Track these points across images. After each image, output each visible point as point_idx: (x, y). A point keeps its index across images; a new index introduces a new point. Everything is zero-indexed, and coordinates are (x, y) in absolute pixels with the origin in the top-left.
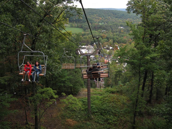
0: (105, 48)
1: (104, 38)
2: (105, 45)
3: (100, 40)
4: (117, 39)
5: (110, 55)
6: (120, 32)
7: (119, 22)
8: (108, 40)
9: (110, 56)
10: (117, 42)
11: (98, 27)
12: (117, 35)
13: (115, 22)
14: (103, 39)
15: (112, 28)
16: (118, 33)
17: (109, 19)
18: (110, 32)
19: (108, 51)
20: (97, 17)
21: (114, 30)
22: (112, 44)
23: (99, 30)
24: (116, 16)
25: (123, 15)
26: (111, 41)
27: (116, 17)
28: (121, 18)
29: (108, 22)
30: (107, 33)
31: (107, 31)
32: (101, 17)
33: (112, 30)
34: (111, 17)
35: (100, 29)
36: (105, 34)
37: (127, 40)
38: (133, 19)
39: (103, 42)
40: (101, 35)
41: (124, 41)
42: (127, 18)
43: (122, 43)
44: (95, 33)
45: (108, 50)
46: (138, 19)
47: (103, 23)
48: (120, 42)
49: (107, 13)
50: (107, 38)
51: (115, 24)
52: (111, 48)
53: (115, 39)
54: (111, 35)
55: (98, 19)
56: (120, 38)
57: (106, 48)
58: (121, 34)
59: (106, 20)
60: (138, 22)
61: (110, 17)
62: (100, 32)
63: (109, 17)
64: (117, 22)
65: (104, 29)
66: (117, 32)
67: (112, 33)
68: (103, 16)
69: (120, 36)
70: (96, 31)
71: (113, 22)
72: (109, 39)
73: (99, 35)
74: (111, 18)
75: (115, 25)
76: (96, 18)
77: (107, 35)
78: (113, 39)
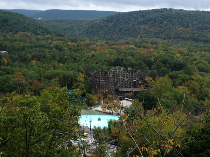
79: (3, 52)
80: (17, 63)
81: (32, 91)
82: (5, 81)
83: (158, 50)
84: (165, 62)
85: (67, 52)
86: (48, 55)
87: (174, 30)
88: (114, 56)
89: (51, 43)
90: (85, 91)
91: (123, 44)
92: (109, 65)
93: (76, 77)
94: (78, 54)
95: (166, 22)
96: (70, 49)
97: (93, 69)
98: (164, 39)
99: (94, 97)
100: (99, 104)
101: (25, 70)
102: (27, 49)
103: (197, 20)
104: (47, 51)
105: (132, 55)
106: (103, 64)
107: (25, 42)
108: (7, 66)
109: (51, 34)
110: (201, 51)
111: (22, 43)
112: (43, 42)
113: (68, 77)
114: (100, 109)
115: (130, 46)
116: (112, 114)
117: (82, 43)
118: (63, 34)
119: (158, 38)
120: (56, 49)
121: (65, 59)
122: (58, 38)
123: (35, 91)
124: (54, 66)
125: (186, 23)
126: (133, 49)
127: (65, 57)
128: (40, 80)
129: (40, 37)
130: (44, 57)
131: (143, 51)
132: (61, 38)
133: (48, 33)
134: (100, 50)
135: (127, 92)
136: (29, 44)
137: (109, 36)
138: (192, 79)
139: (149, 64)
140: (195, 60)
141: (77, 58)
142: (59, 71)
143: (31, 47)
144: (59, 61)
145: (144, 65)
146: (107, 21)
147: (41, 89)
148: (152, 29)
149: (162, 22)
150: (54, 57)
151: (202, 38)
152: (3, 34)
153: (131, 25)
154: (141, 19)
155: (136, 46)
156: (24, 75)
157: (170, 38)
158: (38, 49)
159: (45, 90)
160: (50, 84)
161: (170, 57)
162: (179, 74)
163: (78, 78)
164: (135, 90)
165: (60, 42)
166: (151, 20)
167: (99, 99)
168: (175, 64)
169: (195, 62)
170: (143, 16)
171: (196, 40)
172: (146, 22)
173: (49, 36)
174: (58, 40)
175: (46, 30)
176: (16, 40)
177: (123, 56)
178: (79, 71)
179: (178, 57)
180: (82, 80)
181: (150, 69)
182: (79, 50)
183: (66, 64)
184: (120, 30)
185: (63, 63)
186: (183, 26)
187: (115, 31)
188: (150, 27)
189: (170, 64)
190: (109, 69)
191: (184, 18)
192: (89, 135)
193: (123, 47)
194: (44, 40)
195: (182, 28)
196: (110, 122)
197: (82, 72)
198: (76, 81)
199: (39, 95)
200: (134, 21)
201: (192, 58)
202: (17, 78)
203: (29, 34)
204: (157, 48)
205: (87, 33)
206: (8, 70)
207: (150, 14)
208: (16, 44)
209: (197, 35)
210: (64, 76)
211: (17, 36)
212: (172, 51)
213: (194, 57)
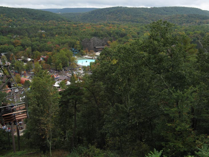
0: (19, 60)
1: (17, 45)
2: (19, 56)
3: (12, 49)
4: (38, 46)
5: (29, 69)
6: (41, 37)
7: (38, 24)
8: (24, 48)
9: (29, 71)
10: (38, 50)
11: (6, 31)
12: (37, 41)
13: (32, 25)
14: (15, 47)
15: (28, 32)
16: (38, 38)
17: (24, 21)
18: (26, 37)
19: (25, 64)
20: (5, 18)
21: (32, 35)
22: (30, 53)
23: (8, 35)
24: (33, 17)
25: (43, 15)
26: (28, 49)
27: (34, 19)
28: (41, 19)
29: (22, 25)
30: (21, 38)
31: (22, 36)
32: (12, 18)
33: (29, 34)
34: (27, 18)
35: (10, 34)
36: (19, 40)
37: (52, 46)
38: (58, 21)
39: (16, 52)
40: (13, 41)
41: (49, 49)
42: (49, 20)
43: (45, 52)
44: (3, 38)
45: (25, 62)
46: (63, 21)
47: (15, 27)
48: (43, 51)
49: (21, 13)
50: (23, 45)
51: (33, 27)
52: (29, 59)
53: (35, 47)
54: (28, 40)
55: (7, 21)
56: (41, 45)
57: (21, 60)
58: (43, 39)
59: (19, 22)
60: (64, 24)
61: (25, 18)
62: (11, 38)
63: (23, 18)
64: (35, 24)
65: (17, 33)
66: (36, 36)
67: (29, 39)
68: (14, 17)
69: (42, 41)
70: (4, 36)
71: (29, 25)
72: (25, 46)
73: (9, 42)
74: (26, 20)
75: (33, 29)
76: (3, 20)
77: (22, 41)
78: (32, 47)
79: (42, 31)
80: (49, 37)
81: (56, 50)
82: (44, 46)
83: (114, 28)
84: (117, 33)
85: (72, 30)
86: (63, 32)
87: (123, 17)
88: (94, 31)
89: (65, 26)
90: (80, 48)
91: (98, 25)
92: (91, 36)
93: (76, 42)
94: (77, 31)
95: (119, 13)
96: (73, 28)
97: (84, 38)
98: (118, 21)
99: (84, 52)
100: (87, 54)
101: (53, 40)
102: (54, 30)
103: (133, 12)
104: (63, 30)
105: (102, 30)
106: (88, 35)
107: (53, 25)
108: (44, 38)
109: (65, 21)
110: (134, 27)
111: (51, 26)
112: (61, 26)
113: (72, 43)
114: (87, 56)
115: (101, 26)
116: (92, 59)
117: (79, 25)
118: (70, 20)
119: (115, 21)
120: (67, 29)
121: (71, 34)
122: (68, 23)
123: (57, 50)
124: (66, 38)
125: (128, 13)
126: (103, 27)
127: (71, 32)
128: (59, 45)
129: (59, 23)
130: (61, 33)
131: (107, 28)
132: (70, 23)
133: (64, 20)
134: (87, 28)
135: (99, 48)
136: (55, 27)
137: (93, 21)
138: (128, 42)
139: (110, 34)
140: (131, 32)
141: (77, 33)
142: (68, 40)
143: (56, 28)
144: (68, 35)
145: (107, 35)
146: (92, 13)
147: (60, 49)
148: (113, 17)
149: (117, 13)
150: (66, 33)
151: (135, 20)
152: (42, 22)
153: (102, 15)
154: (107, 12)
155: (104, 26)
156: (52, 43)
157: (121, 21)
158: (59, 29)
159: (61, 50)
160: (64, 46)
161: (120, 31)
162: (123, 39)
163: (77, 43)
164: (103, 47)
165: (69, 25)
166: (112, 12)
167: (87, 52)
168: (122, 34)
169: (131, 33)
170: (108, 11)
171: (133, 21)
172: (110, 13)
173: (64, 22)
174: (68, 24)
175: (62, 19)
176: (49, 25)
177: (98, 31)
178: (77, 39)
179: (123, 31)
180: (79, 44)
181: (111, 37)
182: (77, 29)
183: (71, 36)
184: (98, 17)
185: (70, 36)
186: (127, 15)
187: (95, 18)
188: (112, 16)
189: (119, 34)
190: (91, 38)
191: (127, 11)
192: (82, 69)
193: (98, 26)
194: (61, 24)
195: (126, 16)
196: (91, 63)
197: (79, 40)
198: (76, 44)
199: (59, 52)
200: (104, 13)
201: (130, 31)
202: (49, 44)
203: (54, 21)
204: (114, 26)
205: (82, 19)
206: (45, 40)
207: (112, 9)
208: (49, 27)
209: (133, 19)
210: (70, 42)
211: (49, 23)
212: (120, 28)
213: (130, 30)
